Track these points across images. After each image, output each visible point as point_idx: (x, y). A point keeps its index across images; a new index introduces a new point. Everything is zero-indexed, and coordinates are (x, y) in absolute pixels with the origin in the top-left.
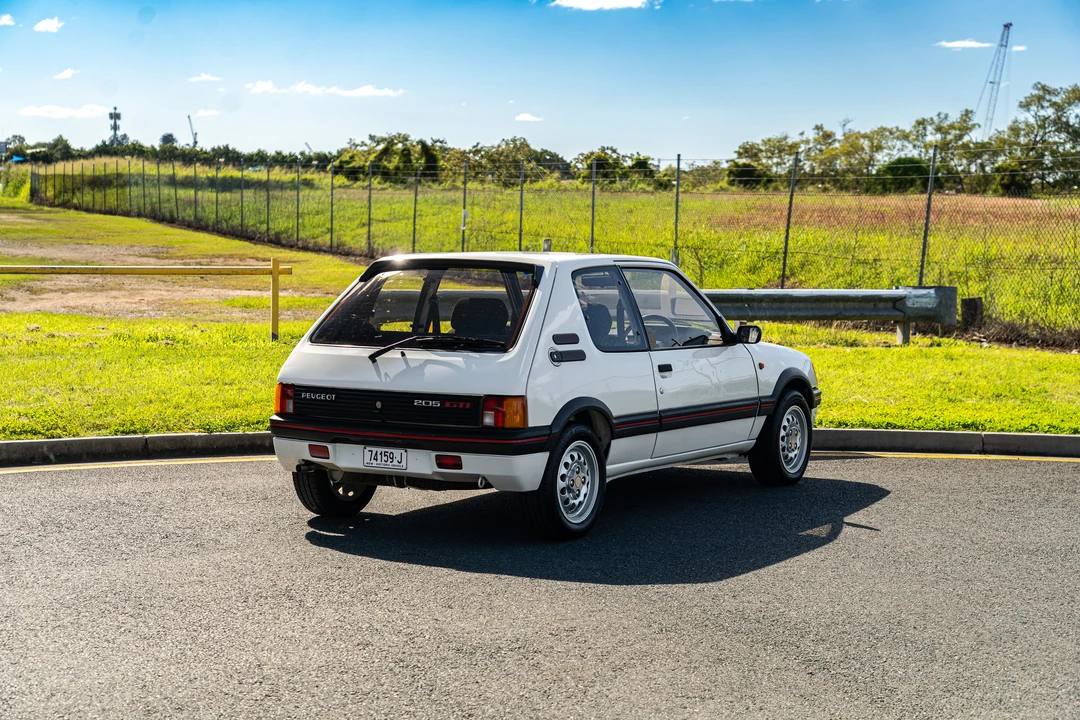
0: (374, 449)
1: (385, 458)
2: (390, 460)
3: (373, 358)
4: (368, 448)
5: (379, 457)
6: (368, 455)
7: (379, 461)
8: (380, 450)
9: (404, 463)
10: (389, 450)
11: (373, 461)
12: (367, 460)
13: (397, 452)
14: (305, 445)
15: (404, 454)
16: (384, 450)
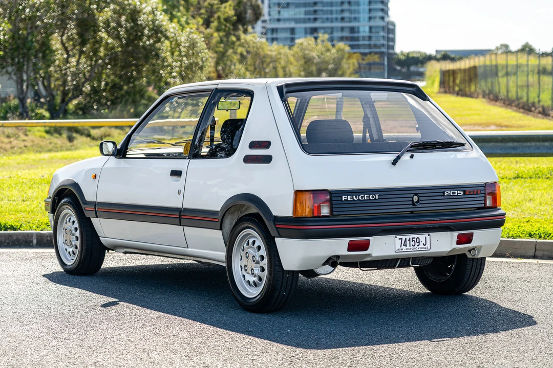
0: (404, 237)
1: (413, 243)
2: (417, 244)
3: (394, 162)
4: (398, 237)
5: (408, 242)
6: (398, 242)
7: (408, 247)
8: (408, 237)
9: (428, 245)
10: (416, 236)
11: (404, 247)
12: (398, 247)
13: (422, 237)
14: (345, 242)
15: (428, 238)
16: (411, 236)
